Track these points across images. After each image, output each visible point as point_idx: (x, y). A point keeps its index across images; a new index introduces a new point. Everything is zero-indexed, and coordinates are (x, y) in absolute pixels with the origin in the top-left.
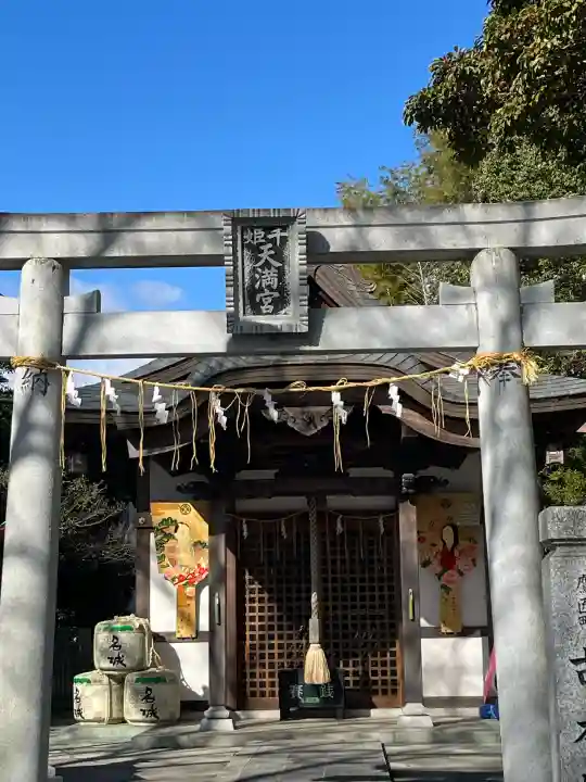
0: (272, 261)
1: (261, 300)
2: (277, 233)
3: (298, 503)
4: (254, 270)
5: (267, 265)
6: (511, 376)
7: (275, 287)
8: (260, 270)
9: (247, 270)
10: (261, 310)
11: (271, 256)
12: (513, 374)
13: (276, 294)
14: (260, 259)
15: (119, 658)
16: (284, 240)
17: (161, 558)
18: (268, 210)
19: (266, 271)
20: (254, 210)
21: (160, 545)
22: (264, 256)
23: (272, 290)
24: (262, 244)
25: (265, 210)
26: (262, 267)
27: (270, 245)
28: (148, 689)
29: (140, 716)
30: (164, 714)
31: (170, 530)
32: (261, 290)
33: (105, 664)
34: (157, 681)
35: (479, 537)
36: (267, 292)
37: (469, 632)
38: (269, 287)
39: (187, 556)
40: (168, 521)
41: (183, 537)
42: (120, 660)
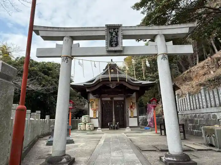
0: (115, 36)
1: (113, 44)
2: (116, 30)
4: (111, 38)
5: (114, 37)
10: (113, 46)
11: (115, 35)
12: (166, 58)
13: (116, 43)
14: (112, 35)
16: (118, 31)
17: (91, 107)
21: (91, 105)
22: (114, 35)
23: (115, 42)
24: (113, 32)
26: (113, 37)
27: (115, 32)
28: (89, 125)
29: (88, 129)
30: (91, 129)
31: (93, 103)
32: (113, 42)
33: (84, 122)
34: (91, 124)
35: (136, 104)
36: (114, 42)
37: (134, 117)
38: (114, 41)
39: (95, 107)
40: (92, 102)
41: (94, 104)
42: (86, 121)
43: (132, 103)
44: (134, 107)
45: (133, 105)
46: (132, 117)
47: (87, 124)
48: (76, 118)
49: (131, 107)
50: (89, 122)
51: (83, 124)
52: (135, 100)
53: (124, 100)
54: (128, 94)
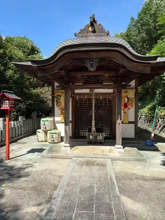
3: (87, 91)
15: (45, 127)
28: (52, 135)
30: (56, 141)
31: (59, 97)
35: (134, 100)
37: (130, 123)
40: (59, 95)
41: (62, 99)
42: (45, 128)
43: (128, 98)
45: (129, 102)
49: (126, 106)
50: (51, 128)
51: (43, 131)
52: (134, 94)
53: (113, 93)
54: (123, 83)
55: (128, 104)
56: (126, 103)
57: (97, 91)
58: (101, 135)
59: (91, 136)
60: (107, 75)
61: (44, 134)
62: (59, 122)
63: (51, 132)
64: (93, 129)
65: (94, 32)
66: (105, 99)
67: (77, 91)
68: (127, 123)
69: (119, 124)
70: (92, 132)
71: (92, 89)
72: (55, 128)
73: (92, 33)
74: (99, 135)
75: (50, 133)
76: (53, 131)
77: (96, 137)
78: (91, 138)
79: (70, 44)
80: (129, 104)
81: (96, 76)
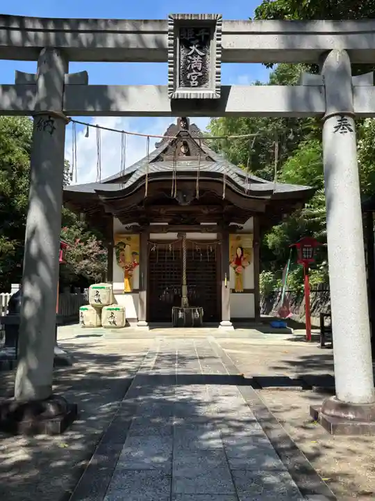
0: (198, 52)
1: (190, 77)
2: (203, 34)
4: (187, 57)
5: (195, 54)
6: (347, 130)
7: (200, 69)
8: (190, 57)
9: (182, 57)
10: (190, 84)
11: (198, 48)
12: (349, 129)
13: (200, 74)
14: (191, 50)
18: (198, 15)
19: (195, 58)
20: (188, 15)
22: (194, 48)
23: (198, 71)
25: (195, 15)
26: (192, 55)
27: (197, 41)
28: (112, 313)
29: (109, 324)
30: (119, 323)
31: (121, 247)
32: (191, 71)
33: (94, 302)
34: (116, 309)
35: (252, 253)
36: (195, 72)
38: (196, 69)
39: (129, 259)
40: (121, 243)
41: (128, 250)
42: (99, 301)
43: (242, 249)
44: (244, 263)
45: (245, 256)
46: (238, 292)
47: (106, 308)
48: (73, 291)
49: (238, 262)
50: (109, 302)
51: (92, 308)
52: (252, 242)
53: (217, 240)
54: (232, 224)
55: (242, 259)
56: (239, 256)
57: (190, 236)
58: (198, 310)
59: (180, 313)
60: (206, 212)
61: (95, 311)
62: (120, 293)
63: (110, 307)
64: (185, 300)
65: (188, 154)
66: (204, 251)
67: (154, 236)
68: (242, 292)
69: (226, 287)
70: (183, 306)
71: (181, 233)
72: (115, 302)
73: (184, 156)
74: (194, 311)
75: (108, 309)
76: (113, 306)
77: (188, 315)
78: (180, 317)
79: (156, 171)
80: (244, 259)
81: (189, 213)
